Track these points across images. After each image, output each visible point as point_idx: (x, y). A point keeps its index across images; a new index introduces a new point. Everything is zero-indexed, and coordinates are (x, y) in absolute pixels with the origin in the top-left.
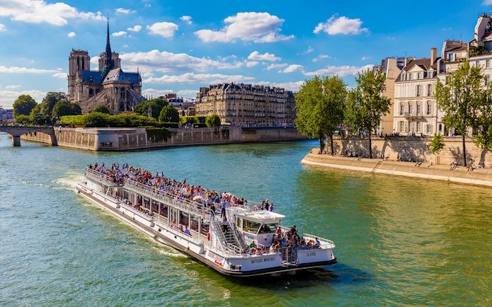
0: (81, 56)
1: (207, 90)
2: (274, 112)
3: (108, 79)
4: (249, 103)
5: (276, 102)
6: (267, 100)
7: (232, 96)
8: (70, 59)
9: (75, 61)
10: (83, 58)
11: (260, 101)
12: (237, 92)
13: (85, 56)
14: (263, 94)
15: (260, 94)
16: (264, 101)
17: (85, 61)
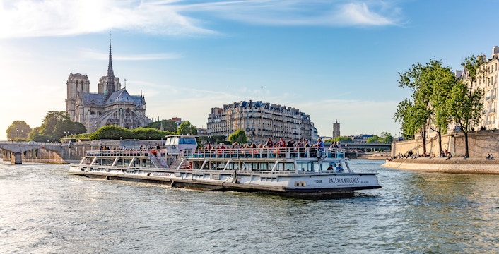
0: (80, 80)
1: (220, 111)
2: (290, 133)
3: (111, 101)
4: (268, 122)
5: (293, 123)
6: (285, 120)
7: (251, 114)
8: (68, 83)
9: (74, 85)
10: (82, 82)
11: (277, 120)
12: (256, 110)
13: (85, 80)
14: (280, 114)
15: (278, 114)
16: (281, 121)
17: (85, 86)
